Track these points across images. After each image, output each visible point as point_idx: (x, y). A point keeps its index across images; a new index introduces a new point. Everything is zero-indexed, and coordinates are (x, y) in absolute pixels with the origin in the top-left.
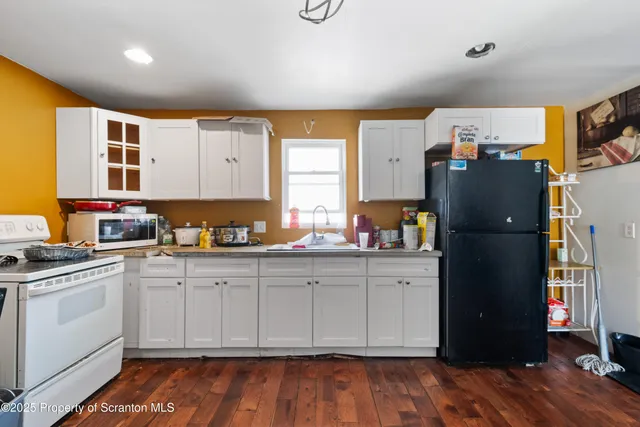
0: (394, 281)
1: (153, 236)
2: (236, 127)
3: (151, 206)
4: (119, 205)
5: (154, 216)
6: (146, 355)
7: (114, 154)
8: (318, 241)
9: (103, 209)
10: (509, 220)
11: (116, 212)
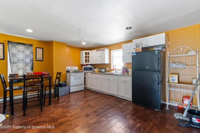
0: (123, 81)
1: (92, 70)
2: (101, 50)
3: (92, 65)
4: (87, 65)
5: (92, 67)
6: (89, 89)
7: (86, 57)
8: (116, 72)
9: (85, 66)
10: (147, 68)
11: (87, 66)
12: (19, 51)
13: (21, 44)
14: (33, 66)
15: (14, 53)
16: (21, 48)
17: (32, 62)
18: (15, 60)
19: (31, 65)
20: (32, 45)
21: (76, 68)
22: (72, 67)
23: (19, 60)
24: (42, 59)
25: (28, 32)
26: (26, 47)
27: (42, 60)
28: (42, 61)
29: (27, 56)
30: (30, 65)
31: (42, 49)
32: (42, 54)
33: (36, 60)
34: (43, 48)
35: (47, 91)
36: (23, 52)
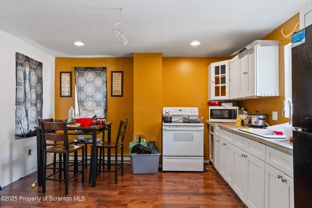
1: (235, 118)
4: (220, 103)
7: (217, 80)
11: (220, 105)
12: (87, 82)
13: (89, 70)
14: (106, 107)
15: (82, 86)
16: (90, 75)
17: (105, 99)
18: (83, 96)
19: (105, 104)
20: (104, 69)
21: (193, 112)
22: (180, 108)
23: (87, 97)
24: (121, 92)
25: (76, 47)
26: (97, 73)
27: (120, 94)
28: (122, 96)
29: (97, 89)
30: (103, 104)
31: (120, 74)
32: (121, 83)
33: (112, 96)
34: (122, 72)
35: (126, 156)
36: (92, 82)
